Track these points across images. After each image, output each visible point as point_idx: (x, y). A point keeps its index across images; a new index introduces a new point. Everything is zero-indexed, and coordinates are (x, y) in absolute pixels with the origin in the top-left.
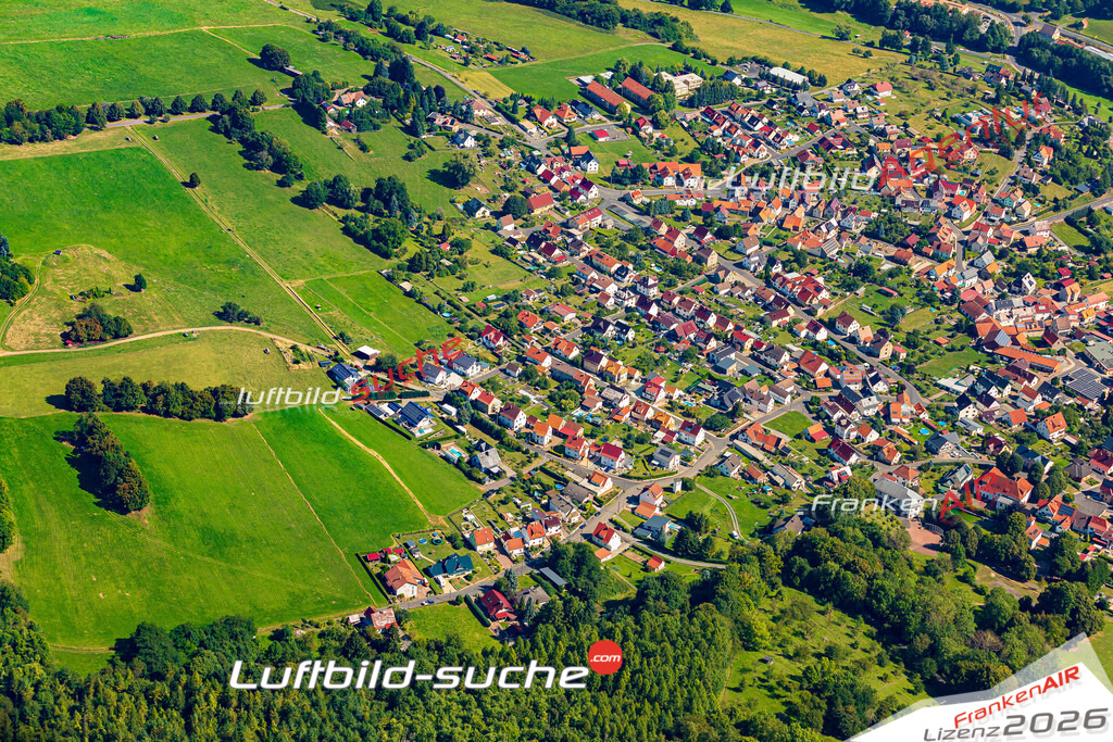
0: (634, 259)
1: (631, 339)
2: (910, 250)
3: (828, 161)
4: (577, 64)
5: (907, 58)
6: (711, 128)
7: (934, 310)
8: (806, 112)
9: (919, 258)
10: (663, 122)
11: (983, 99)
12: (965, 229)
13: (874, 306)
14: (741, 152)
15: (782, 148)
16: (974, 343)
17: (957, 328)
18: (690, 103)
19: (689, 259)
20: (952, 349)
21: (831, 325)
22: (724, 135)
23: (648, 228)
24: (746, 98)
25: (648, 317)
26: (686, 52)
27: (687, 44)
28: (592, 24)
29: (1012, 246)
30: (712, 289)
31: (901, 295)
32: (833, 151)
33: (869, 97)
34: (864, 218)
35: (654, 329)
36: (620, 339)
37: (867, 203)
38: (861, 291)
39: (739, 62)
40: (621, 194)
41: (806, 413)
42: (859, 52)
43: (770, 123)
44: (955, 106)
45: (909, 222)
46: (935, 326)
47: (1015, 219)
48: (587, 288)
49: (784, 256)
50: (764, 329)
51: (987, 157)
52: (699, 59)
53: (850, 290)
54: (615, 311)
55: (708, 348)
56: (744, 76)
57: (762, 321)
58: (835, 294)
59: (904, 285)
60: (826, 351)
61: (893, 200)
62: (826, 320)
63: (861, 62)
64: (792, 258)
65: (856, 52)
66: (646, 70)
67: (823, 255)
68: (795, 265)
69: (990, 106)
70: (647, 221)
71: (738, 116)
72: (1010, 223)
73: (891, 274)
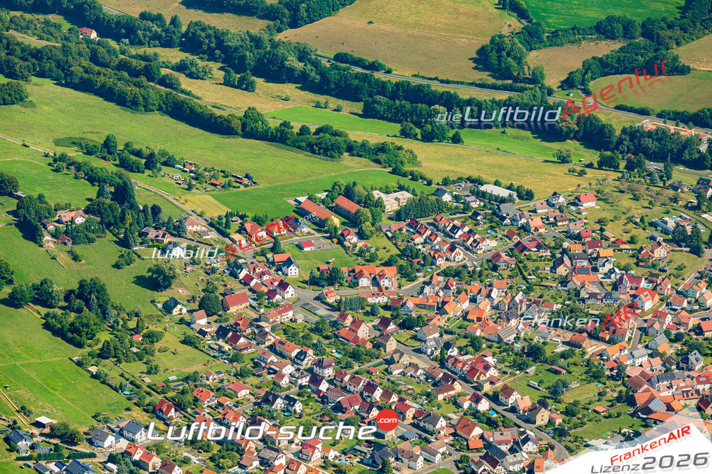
0: (315, 346)
1: (298, 411)
2: (585, 334)
3: (521, 262)
4: (297, 187)
5: (620, 175)
6: (413, 236)
7: (600, 385)
8: (507, 221)
9: (594, 342)
10: (368, 233)
11: (686, 207)
12: (645, 318)
13: (541, 382)
14: (436, 256)
15: (479, 252)
16: (631, 410)
17: (619, 399)
18: (398, 216)
19: (369, 346)
20: (610, 416)
21: (494, 398)
22: (425, 242)
23: (335, 321)
24: (454, 211)
25: (318, 392)
26: (404, 175)
27: (407, 168)
28: (319, 154)
29: (690, 331)
30: (386, 370)
31: (570, 373)
32: (527, 253)
33: (573, 208)
34: (547, 309)
35: (323, 402)
36: (288, 411)
37: (553, 297)
38: (532, 370)
39: (454, 182)
40: (317, 294)
41: (454, 470)
42: (574, 171)
43: (470, 231)
44: (655, 214)
45: (591, 312)
46: (597, 398)
47: (696, 307)
48: (266, 370)
49: (464, 342)
50: (430, 402)
51: (678, 255)
52: (416, 180)
53: (521, 369)
54: (289, 388)
55: (370, 416)
56: (455, 193)
57: (428, 395)
58: (505, 373)
59: (575, 364)
60: (484, 419)
61: (578, 293)
62: (491, 393)
63: (575, 180)
64: (469, 344)
65: (572, 171)
66: (359, 189)
67: (500, 340)
68: (470, 349)
69: (691, 213)
70: (336, 315)
71: (441, 226)
72: (691, 312)
73: (563, 356)
